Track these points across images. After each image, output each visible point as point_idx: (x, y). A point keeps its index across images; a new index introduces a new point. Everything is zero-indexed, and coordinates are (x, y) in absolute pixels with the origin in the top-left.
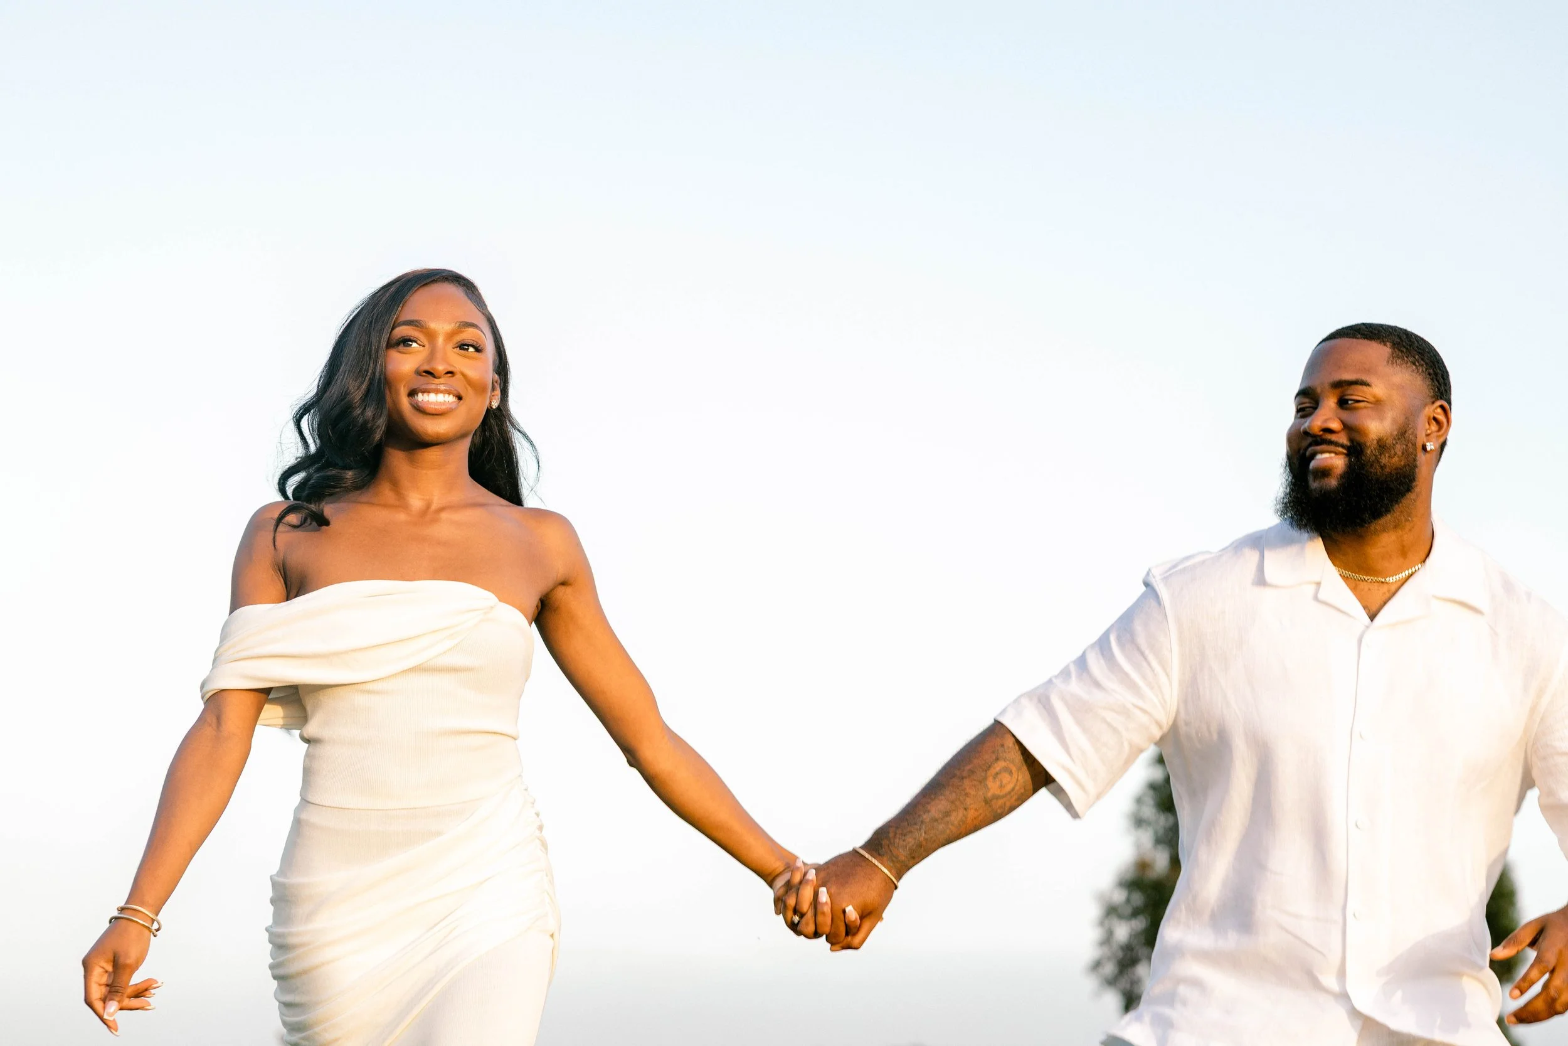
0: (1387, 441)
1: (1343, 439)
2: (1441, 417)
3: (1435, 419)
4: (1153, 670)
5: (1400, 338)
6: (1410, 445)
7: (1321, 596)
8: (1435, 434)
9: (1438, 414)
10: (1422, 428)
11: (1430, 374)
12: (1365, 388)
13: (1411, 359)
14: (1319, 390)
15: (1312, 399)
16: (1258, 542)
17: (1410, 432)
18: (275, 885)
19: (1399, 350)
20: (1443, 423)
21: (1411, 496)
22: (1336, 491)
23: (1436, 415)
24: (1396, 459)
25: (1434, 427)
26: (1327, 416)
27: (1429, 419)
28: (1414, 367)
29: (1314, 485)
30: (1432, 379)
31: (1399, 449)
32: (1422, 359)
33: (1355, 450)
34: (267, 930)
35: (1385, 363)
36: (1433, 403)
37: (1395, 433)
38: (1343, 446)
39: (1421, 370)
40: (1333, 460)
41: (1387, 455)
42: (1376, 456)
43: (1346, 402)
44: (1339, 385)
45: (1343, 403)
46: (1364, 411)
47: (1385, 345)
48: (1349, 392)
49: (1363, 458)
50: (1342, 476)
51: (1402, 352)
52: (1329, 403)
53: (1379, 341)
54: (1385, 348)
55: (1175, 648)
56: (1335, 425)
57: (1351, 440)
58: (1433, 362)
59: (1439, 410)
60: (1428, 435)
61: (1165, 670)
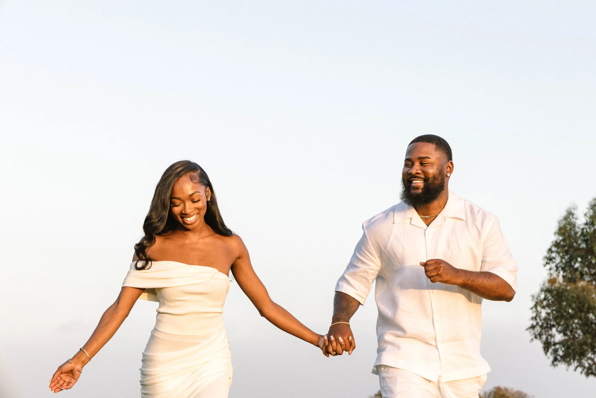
0: (436, 176)
1: (422, 176)
2: (451, 166)
3: (449, 166)
4: (369, 257)
5: (437, 141)
6: (443, 176)
7: (412, 223)
8: (449, 172)
9: (450, 165)
10: (446, 170)
11: (447, 153)
12: (429, 159)
13: (442, 148)
14: (413, 160)
15: (411, 162)
16: (393, 209)
17: (442, 172)
18: (144, 355)
19: (438, 145)
20: (451, 168)
21: (443, 192)
22: (421, 194)
23: (449, 165)
24: (439, 181)
25: (449, 169)
26: (416, 168)
27: (447, 167)
28: (443, 151)
29: (413, 192)
30: (448, 154)
31: (440, 178)
32: (445, 148)
33: (426, 180)
34: (140, 370)
35: (434, 150)
36: (448, 162)
37: (438, 173)
38: (422, 178)
39: (445, 152)
40: (419, 183)
41: (436, 180)
42: (433, 181)
43: (423, 164)
44: (420, 158)
45: (421, 164)
46: (428, 167)
47: (434, 144)
48: (423, 160)
49: (429, 182)
50: (423, 189)
51: (439, 146)
52: (417, 164)
53: (432, 143)
54: (434, 145)
55: (372, 248)
56: (419, 172)
57: (425, 176)
58: (448, 148)
59: (450, 164)
60: (447, 172)
61: (372, 255)
